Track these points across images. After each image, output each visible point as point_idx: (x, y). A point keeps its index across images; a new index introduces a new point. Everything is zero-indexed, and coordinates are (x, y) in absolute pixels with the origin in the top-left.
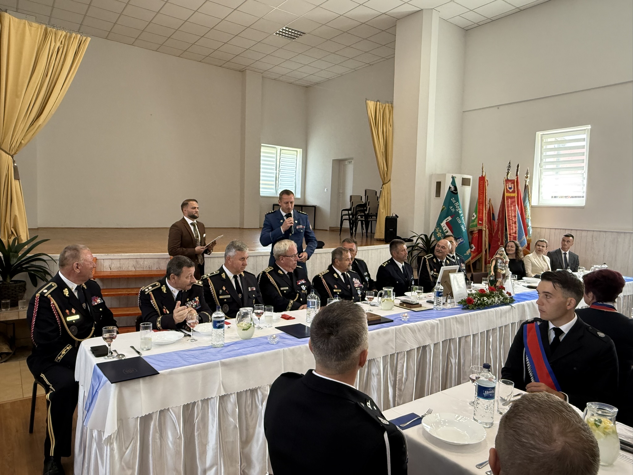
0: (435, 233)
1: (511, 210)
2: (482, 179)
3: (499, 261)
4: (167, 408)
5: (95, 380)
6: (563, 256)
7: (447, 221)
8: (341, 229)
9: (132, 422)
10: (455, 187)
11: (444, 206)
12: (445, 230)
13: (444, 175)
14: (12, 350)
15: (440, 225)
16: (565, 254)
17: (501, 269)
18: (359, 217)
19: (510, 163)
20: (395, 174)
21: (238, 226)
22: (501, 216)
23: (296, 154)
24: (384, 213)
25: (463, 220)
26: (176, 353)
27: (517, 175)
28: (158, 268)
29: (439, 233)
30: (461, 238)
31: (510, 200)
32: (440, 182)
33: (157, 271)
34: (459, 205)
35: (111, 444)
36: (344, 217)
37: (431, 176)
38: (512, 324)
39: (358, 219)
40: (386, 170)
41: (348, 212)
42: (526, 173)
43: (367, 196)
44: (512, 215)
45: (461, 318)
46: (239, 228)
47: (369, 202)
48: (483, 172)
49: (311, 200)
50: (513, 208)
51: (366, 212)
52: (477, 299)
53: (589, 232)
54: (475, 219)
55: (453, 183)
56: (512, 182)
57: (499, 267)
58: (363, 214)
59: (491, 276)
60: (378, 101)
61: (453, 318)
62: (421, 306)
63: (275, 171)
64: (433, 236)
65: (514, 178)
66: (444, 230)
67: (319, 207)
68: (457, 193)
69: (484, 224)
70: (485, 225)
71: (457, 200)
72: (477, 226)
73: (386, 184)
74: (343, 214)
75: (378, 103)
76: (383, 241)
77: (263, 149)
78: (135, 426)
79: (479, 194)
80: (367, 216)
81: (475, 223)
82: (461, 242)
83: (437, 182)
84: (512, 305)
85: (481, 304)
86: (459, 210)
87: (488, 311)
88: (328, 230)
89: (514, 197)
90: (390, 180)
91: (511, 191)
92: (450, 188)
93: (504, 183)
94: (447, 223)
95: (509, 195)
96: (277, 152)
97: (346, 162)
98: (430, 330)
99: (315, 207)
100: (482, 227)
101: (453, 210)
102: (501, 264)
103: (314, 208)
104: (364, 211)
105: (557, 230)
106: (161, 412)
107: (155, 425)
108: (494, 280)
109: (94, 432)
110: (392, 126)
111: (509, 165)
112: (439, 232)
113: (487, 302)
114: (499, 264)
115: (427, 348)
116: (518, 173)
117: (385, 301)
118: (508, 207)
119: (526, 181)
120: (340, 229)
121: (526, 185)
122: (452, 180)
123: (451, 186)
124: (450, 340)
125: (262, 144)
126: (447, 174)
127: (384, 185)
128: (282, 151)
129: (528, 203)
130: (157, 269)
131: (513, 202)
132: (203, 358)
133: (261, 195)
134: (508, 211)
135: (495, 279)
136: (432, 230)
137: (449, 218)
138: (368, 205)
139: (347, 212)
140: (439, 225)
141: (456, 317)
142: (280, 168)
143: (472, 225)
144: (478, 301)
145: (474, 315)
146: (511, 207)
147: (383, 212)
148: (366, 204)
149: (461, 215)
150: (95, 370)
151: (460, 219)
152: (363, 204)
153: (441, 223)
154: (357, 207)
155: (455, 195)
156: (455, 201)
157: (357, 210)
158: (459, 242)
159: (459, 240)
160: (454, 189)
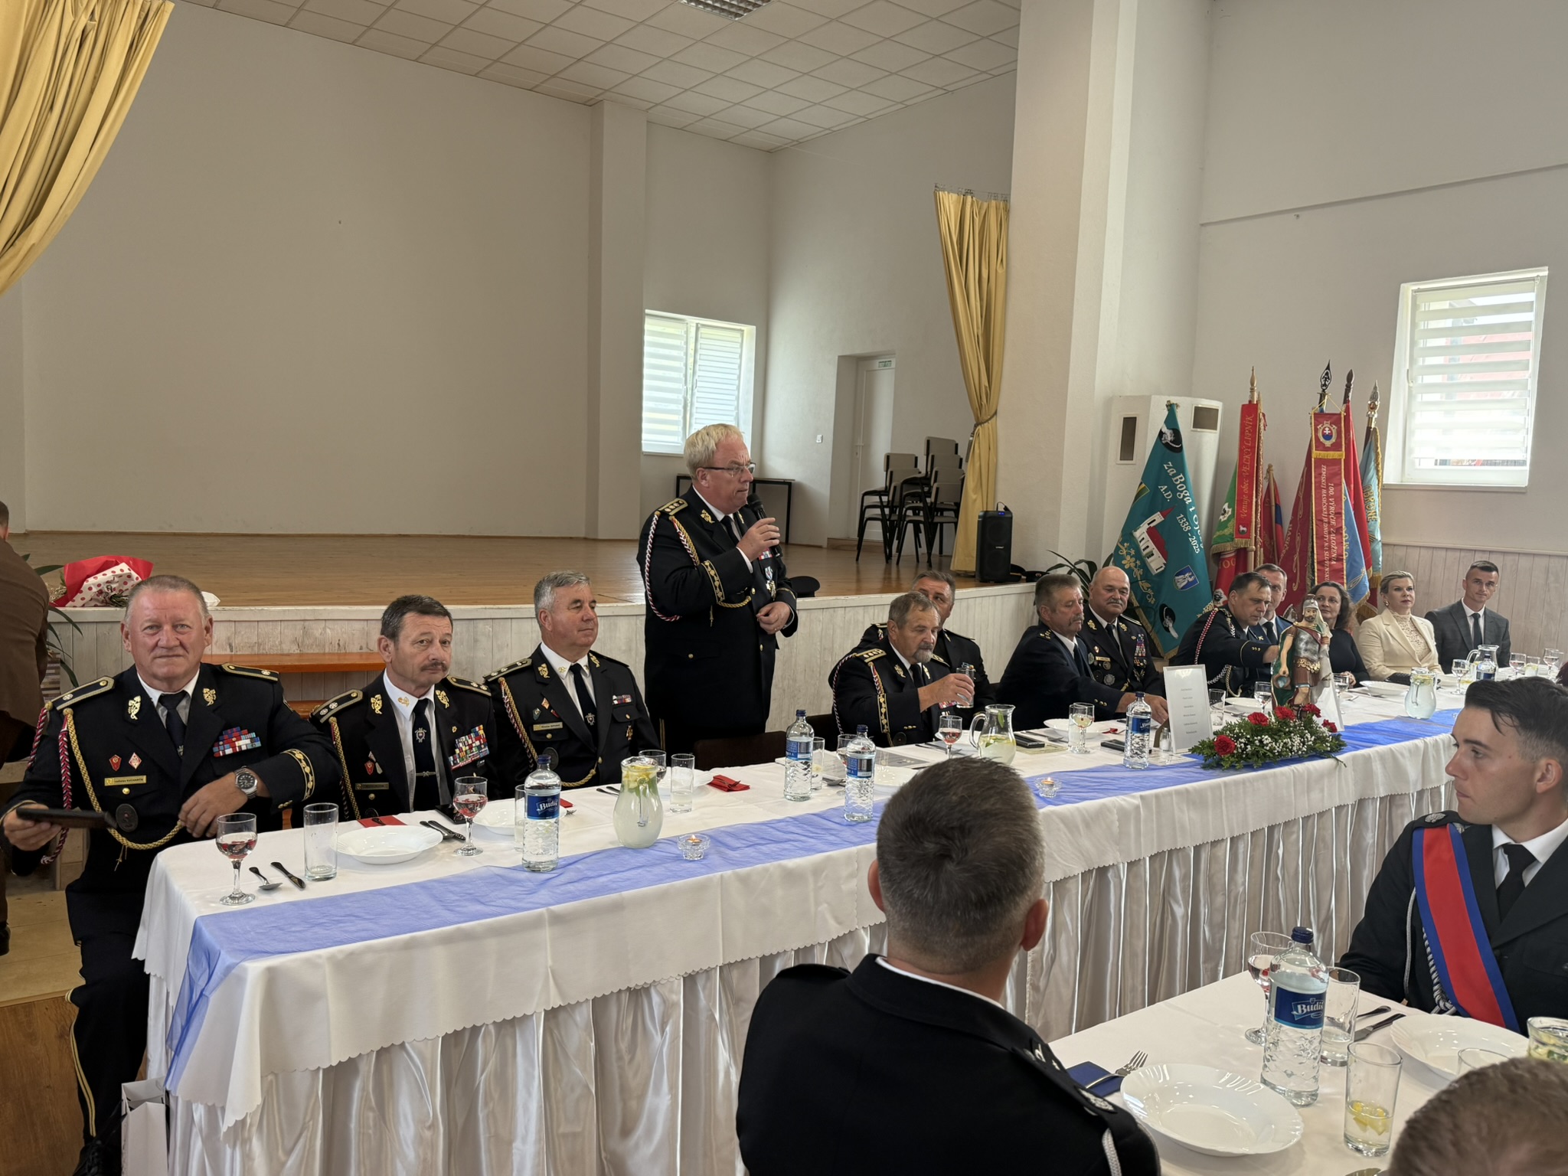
0: (1117, 555)
1: (1328, 497)
2: (1250, 411)
3: (1302, 637)
4: (397, 1043)
5: (197, 962)
6: (1471, 623)
7: (1152, 525)
8: (860, 544)
9: (301, 1084)
10: (1176, 433)
11: (1143, 485)
12: (1144, 550)
13: (1146, 400)
15: (1132, 534)
16: (1476, 617)
17: (1307, 659)
18: (910, 513)
19: (1328, 368)
20: (1008, 398)
21: (582, 535)
22: (1301, 512)
23: (740, 340)
24: (979, 502)
25: (1197, 523)
26: (423, 886)
27: (1346, 401)
28: (364, 646)
29: (1128, 558)
30: (1188, 570)
31: (1324, 469)
32: (1134, 419)
33: (361, 654)
35: (246, 1142)
36: (869, 513)
37: (1109, 402)
38: (1339, 808)
39: (907, 519)
40: (987, 385)
41: (881, 499)
42: (1370, 394)
43: (933, 457)
44: (1328, 510)
45: (1200, 792)
46: (585, 539)
47: (936, 472)
48: (1252, 390)
49: (780, 466)
50: (1332, 491)
51: (928, 500)
52: (1243, 740)
53: (1537, 559)
54: (1229, 519)
55: (1171, 420)
56: (1334, 419)
57: (1303, 654)
58: (921, 505)
59: (1280, 678)
60: (969, 192)
61: (1178, 792)
63: (680, 386)
65: (1338, 408)
66: (1142, 548)
67: (800, 486)
69: (1254, 535)
70: (1256, 538)
71: (1181, 468)
72: (1233, 540)
73: (986, 424)
74: (865, 504)
75: (969, 198)
76: (974, 577)
77: (649, 325)
78: (310, 1094)
79: (1241, 451)
80: (933, 510)
81: (1227, 531)
82: (1189, 584)
83: (1126, 419)
84: (1338, 757)
85: (1256, 753)
86: (1184, 497)
87: (1275, 775)
88: (825, 544)
89: (1337, 462)
90: (996, 413)
91: (1328, 443)
93: (1311, 424)
94: (1150, 531)
95: (1323, 454)
96: (687, 333)
97: (876, 364)
98: (1117, 823)
99: (789, 485)
100: (1246, 543)
101: (1168, 495)
102: (1309, 646)
103: (787, 487)
104: (922, 497)
105: (1450, 553)
106: (382, 1053)
107: (364, 1089)
108: (1290, 688)
109: (197, 1108)
110: (1005, 262)
111: (1327, 374)
112: (1128, 554)
113: (1271, 750)
114: (1302, 645)
115: (1110, 875)
116: (1350, 394)
118: (1319, 488)
119: (1370, 419)
120: (857, 543)
121: (1369, 428)
122: (1167, 413)
124: (1170, 852)
125: (647, 311)
126: (1153, 396)
127: (979, 427)
128: (702, 330)
129: (1375, 476)
130: (361, 648)
131: (1333, 477)
132: (499, 902)
133: (645, 448)
134: (1319, 498)
135: (1292, 685)
136: (1108, 549)
137: (1158, 518)
138: (935, 481)
139: (876, 499)
140: (1127, 534)
141: (1187, 791)
142: (696, 377)
143: (1219, 536)
145: (1236, 783)
146: (1327, 489)
147: (975, 500)
148: (930, 479)
149: (1191, 510)
150: (196, 935)
151: (1187, 520)
152: (921, 478)
153: (1136, 531)
154: (904, 486)
155: (1176, 454)
156: (1175, 471)
157: (904, 493)
158: (1182, 581)
159: (1182, 576)
160: (1172, 438)
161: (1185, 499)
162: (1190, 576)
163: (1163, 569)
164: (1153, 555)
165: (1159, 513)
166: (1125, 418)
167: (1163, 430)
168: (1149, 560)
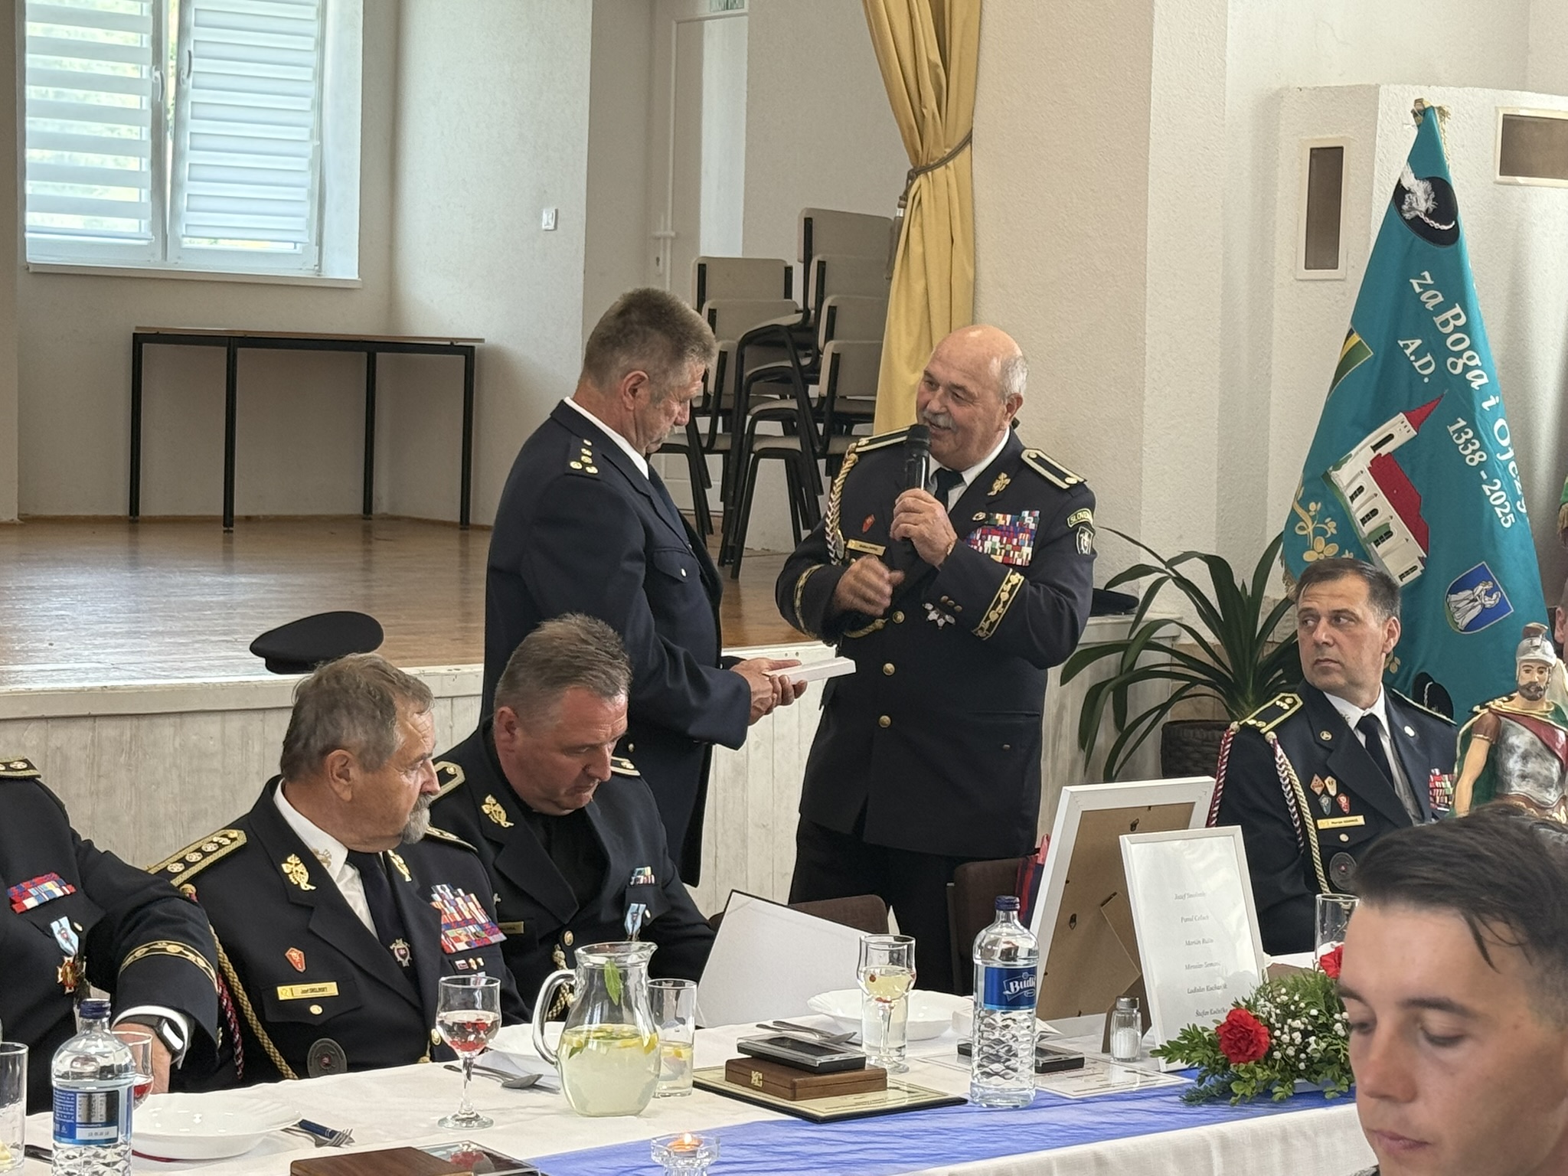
0: (1289, 541)
7: (1384, 450)
10: (1442, 189)
11: (1356, 338)
12: (1364, 521)
13: (1365, 98)
15: (1327, 477)
25: (1505, 443)
29: (1320, 543)
30: (1480, 576)
32: (1338, 151)
34: (1465, 329)
37: (1270, 106)
39: (757, 447)
40: (936, 57)
43: (822, 265)
47: (832, 310)
49: (442, 302)
51: (814, 391)
52: (1297, 1024)
55: (1427, 156)
58: (793, 404)
62: (878, 1081)
63: (142, 71)
64: (1277, 569)
66: (1359, 516)
67: (498, 356)
68: (1455, 234)
71: (1455, 290)
73: (939, 172)
82: (1486, 614)
83: (1317, 154)
86: (1467, 368)
90: (968, 139)
92: (1400, 193)
94: (1382, 469)
97: (705, 1)
99: (466, 353)
101: (1425, 366)
103: (463, 357)
112: (1320, 532)
117: (593, 1045)
122: (1415, 133)
123: (1410, 181)
126: (1384, 88)
127: (921, 180)
133: (34, 256)
136: (1275, 526)
137: (1399, 430)
138: (830, 336)
140: (1318, 480)
142: (190, 46)
144: (1305, 1034)
148: (814, 331)
149: (1486, 405)
151: (1476, 435)
152: (790, 328)
153: (1337, 467)
154: (747, 350)
155: (1442, 250)
156: (1440, 298)
157: (748, 373)
158: (1466, 607)
159: (1469, 592)
160: (1430, 205)
161: (1469, 376)
162: (1489, 593)
163: (1417, 573)
164: (1389, 534)
165: (1401, 416)
166: (1312, 150)
167: (1405, 184)
168: (1380, 550)
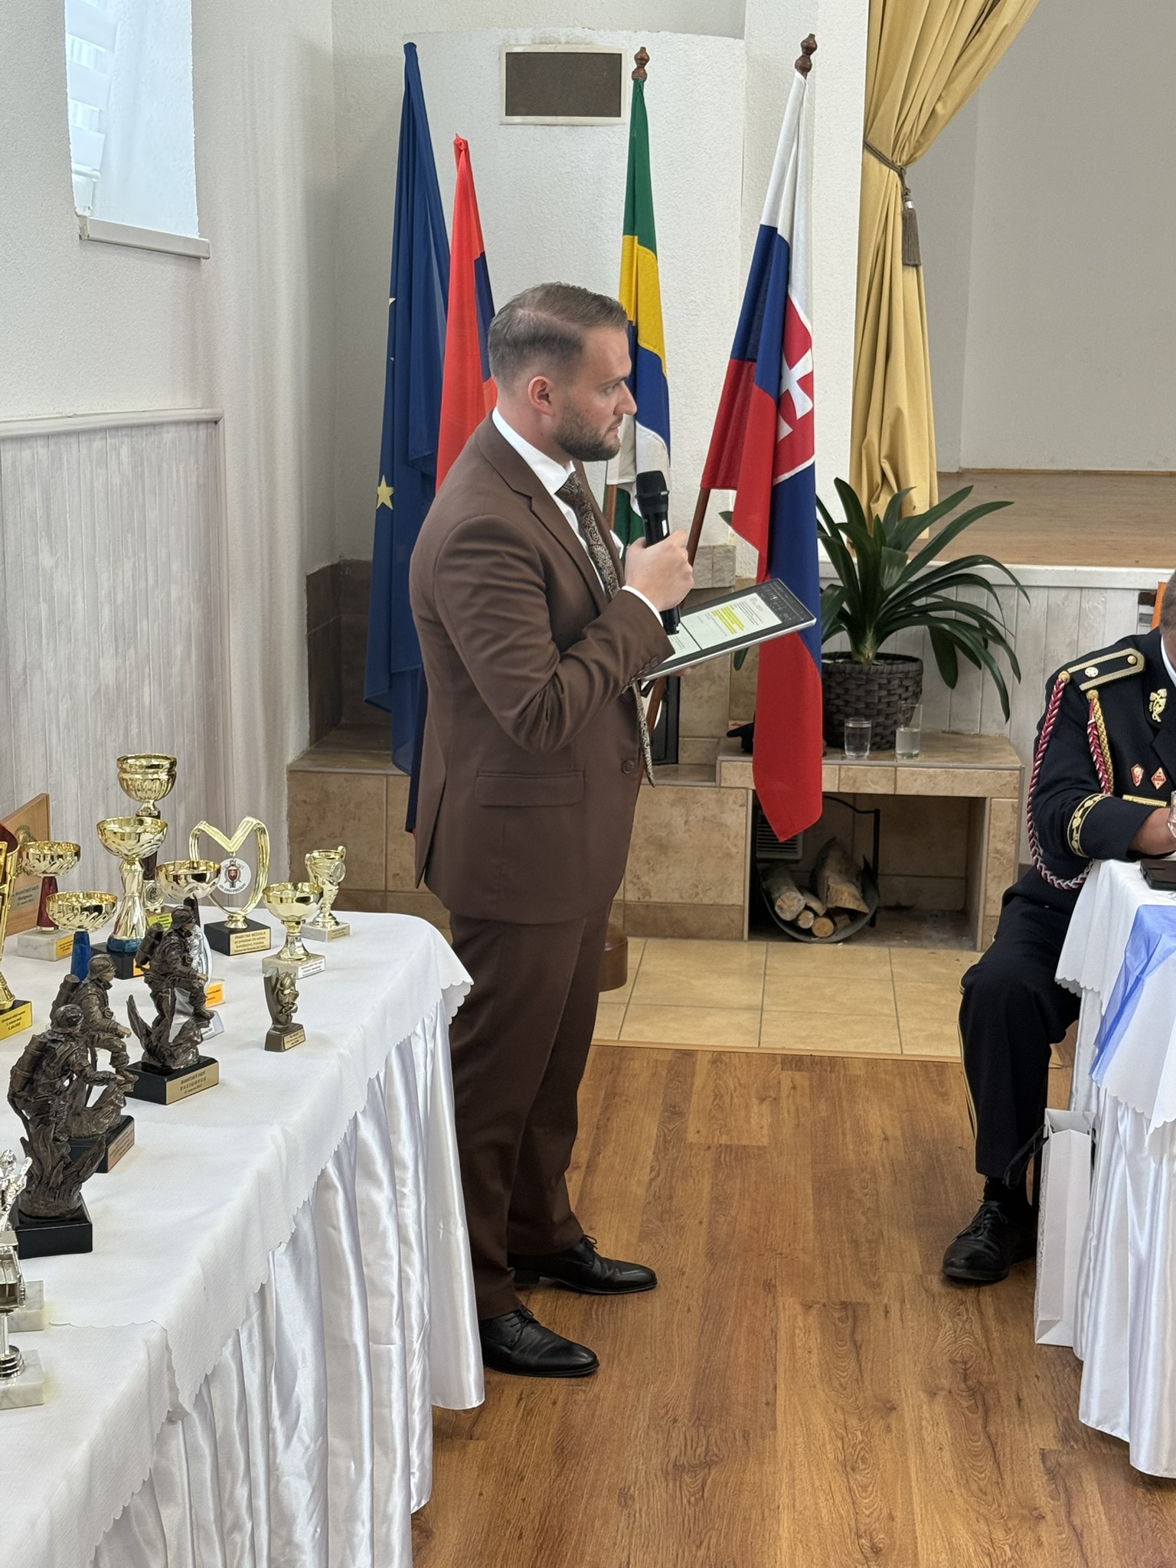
5: (1136, 952)
14: (868, 905)
109: (1123, 1119)
150: (1138, 923)
